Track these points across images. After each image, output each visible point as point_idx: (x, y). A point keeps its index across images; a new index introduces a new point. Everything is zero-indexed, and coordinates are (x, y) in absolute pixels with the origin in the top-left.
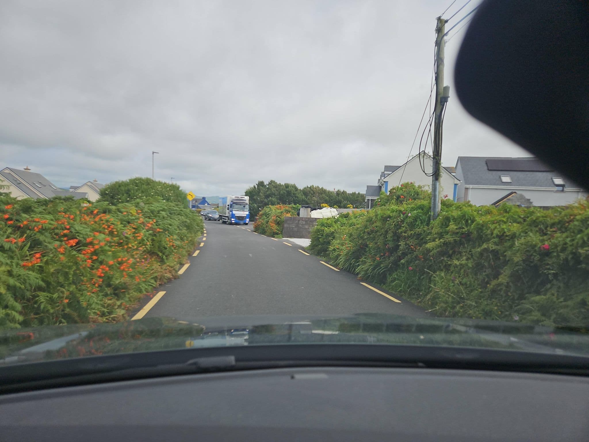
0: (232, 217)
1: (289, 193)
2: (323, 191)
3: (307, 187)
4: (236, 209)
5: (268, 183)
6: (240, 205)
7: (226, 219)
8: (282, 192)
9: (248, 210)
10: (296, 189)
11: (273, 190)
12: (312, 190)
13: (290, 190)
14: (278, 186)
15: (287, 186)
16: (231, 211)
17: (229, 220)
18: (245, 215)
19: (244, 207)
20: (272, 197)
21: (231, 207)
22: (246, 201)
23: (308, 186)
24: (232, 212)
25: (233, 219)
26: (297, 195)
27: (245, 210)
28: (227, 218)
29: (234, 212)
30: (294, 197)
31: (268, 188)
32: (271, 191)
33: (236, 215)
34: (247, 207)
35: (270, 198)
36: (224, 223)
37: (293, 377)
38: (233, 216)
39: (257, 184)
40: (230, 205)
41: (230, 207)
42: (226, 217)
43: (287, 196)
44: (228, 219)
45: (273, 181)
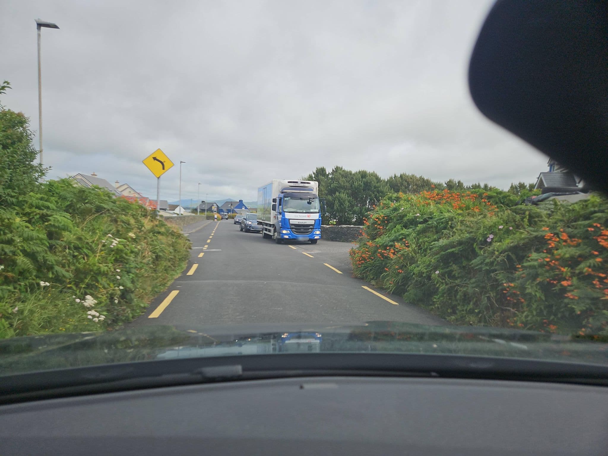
0: (283, 227)
1: (367, 186)
2: (425, 182)
3: (395, 176)
4: (291, 207)
5: (331, 171)
6: (301, 199)
7: (270, 231)
8: (356, 184)
9: (317, 211)
10: (378, 180)
11: (342, 181)
12: (406, 181)
13: (369, 181)
14: (349, 175)
15: (363, 174)
16: (280, 213)
17: (276, 234)
18: (312, 222)
19: (309, 203)
20: (339, 193)
21: (280, 204)
22: (312, 190)
23: (397, 175)
24: (284, 216)
25: (284, 232)
26: (381, 189)
27: (312, 211)
28: (272, 229)
29: (288, 216)
30: (376, 193)
31: (332, 178)
32: (339, 182)
33: (292, 222)
34: (316, 204)
35: (337, 194)
36: (267, 237)
37: (301, 387)
38: (285, 223)
39: (315, 172)
40: (278, 201)
41: (277, 203)
42: (270, 225)
43: (364, 191)
44: (275, 231)
45: (340, 168)
